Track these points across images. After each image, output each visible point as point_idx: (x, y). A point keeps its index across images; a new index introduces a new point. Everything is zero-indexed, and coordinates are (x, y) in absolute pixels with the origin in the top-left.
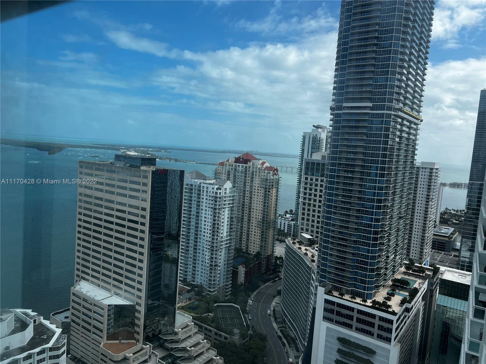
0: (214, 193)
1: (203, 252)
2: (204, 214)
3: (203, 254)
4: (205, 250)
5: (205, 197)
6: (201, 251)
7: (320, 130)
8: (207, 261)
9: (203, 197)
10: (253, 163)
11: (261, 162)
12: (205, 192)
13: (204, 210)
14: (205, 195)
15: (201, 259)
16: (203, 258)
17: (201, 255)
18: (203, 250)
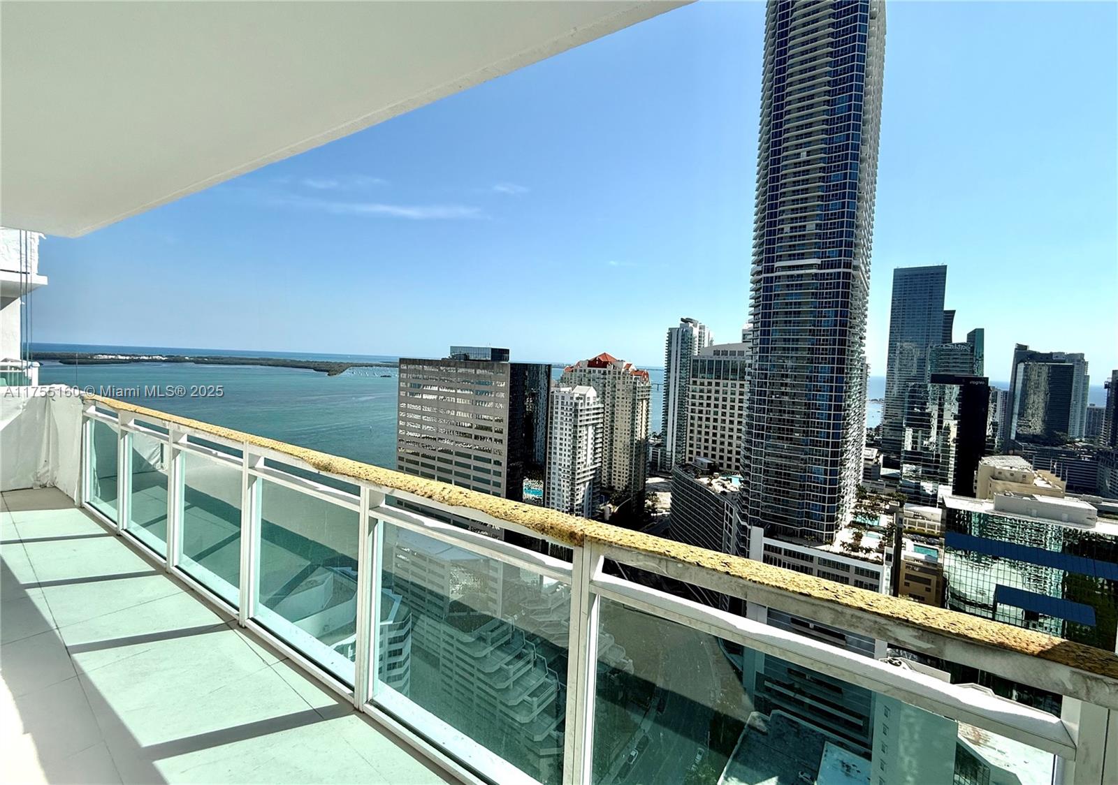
0: (573, 404)
1: (559, 487)
2: (559, 433)
3: (559, 490)
4: (562, 483)
5: (560, 411)
6: (557, 487)
7: (691, 325)
8: (566, 500)
9: (556, 410)
10: (614, 367)
11: (625, 364)
12: (560, 403)
13: (559, 428)
14: (560, 407)
15: (556, 497)
16: (559, 495)
17: (556, 491)
18: (559, 485)
